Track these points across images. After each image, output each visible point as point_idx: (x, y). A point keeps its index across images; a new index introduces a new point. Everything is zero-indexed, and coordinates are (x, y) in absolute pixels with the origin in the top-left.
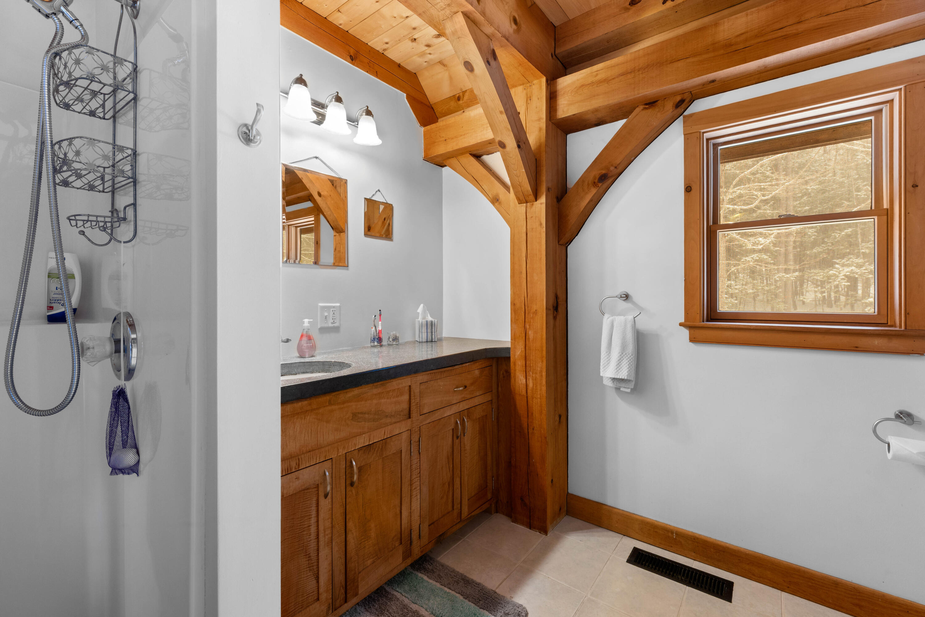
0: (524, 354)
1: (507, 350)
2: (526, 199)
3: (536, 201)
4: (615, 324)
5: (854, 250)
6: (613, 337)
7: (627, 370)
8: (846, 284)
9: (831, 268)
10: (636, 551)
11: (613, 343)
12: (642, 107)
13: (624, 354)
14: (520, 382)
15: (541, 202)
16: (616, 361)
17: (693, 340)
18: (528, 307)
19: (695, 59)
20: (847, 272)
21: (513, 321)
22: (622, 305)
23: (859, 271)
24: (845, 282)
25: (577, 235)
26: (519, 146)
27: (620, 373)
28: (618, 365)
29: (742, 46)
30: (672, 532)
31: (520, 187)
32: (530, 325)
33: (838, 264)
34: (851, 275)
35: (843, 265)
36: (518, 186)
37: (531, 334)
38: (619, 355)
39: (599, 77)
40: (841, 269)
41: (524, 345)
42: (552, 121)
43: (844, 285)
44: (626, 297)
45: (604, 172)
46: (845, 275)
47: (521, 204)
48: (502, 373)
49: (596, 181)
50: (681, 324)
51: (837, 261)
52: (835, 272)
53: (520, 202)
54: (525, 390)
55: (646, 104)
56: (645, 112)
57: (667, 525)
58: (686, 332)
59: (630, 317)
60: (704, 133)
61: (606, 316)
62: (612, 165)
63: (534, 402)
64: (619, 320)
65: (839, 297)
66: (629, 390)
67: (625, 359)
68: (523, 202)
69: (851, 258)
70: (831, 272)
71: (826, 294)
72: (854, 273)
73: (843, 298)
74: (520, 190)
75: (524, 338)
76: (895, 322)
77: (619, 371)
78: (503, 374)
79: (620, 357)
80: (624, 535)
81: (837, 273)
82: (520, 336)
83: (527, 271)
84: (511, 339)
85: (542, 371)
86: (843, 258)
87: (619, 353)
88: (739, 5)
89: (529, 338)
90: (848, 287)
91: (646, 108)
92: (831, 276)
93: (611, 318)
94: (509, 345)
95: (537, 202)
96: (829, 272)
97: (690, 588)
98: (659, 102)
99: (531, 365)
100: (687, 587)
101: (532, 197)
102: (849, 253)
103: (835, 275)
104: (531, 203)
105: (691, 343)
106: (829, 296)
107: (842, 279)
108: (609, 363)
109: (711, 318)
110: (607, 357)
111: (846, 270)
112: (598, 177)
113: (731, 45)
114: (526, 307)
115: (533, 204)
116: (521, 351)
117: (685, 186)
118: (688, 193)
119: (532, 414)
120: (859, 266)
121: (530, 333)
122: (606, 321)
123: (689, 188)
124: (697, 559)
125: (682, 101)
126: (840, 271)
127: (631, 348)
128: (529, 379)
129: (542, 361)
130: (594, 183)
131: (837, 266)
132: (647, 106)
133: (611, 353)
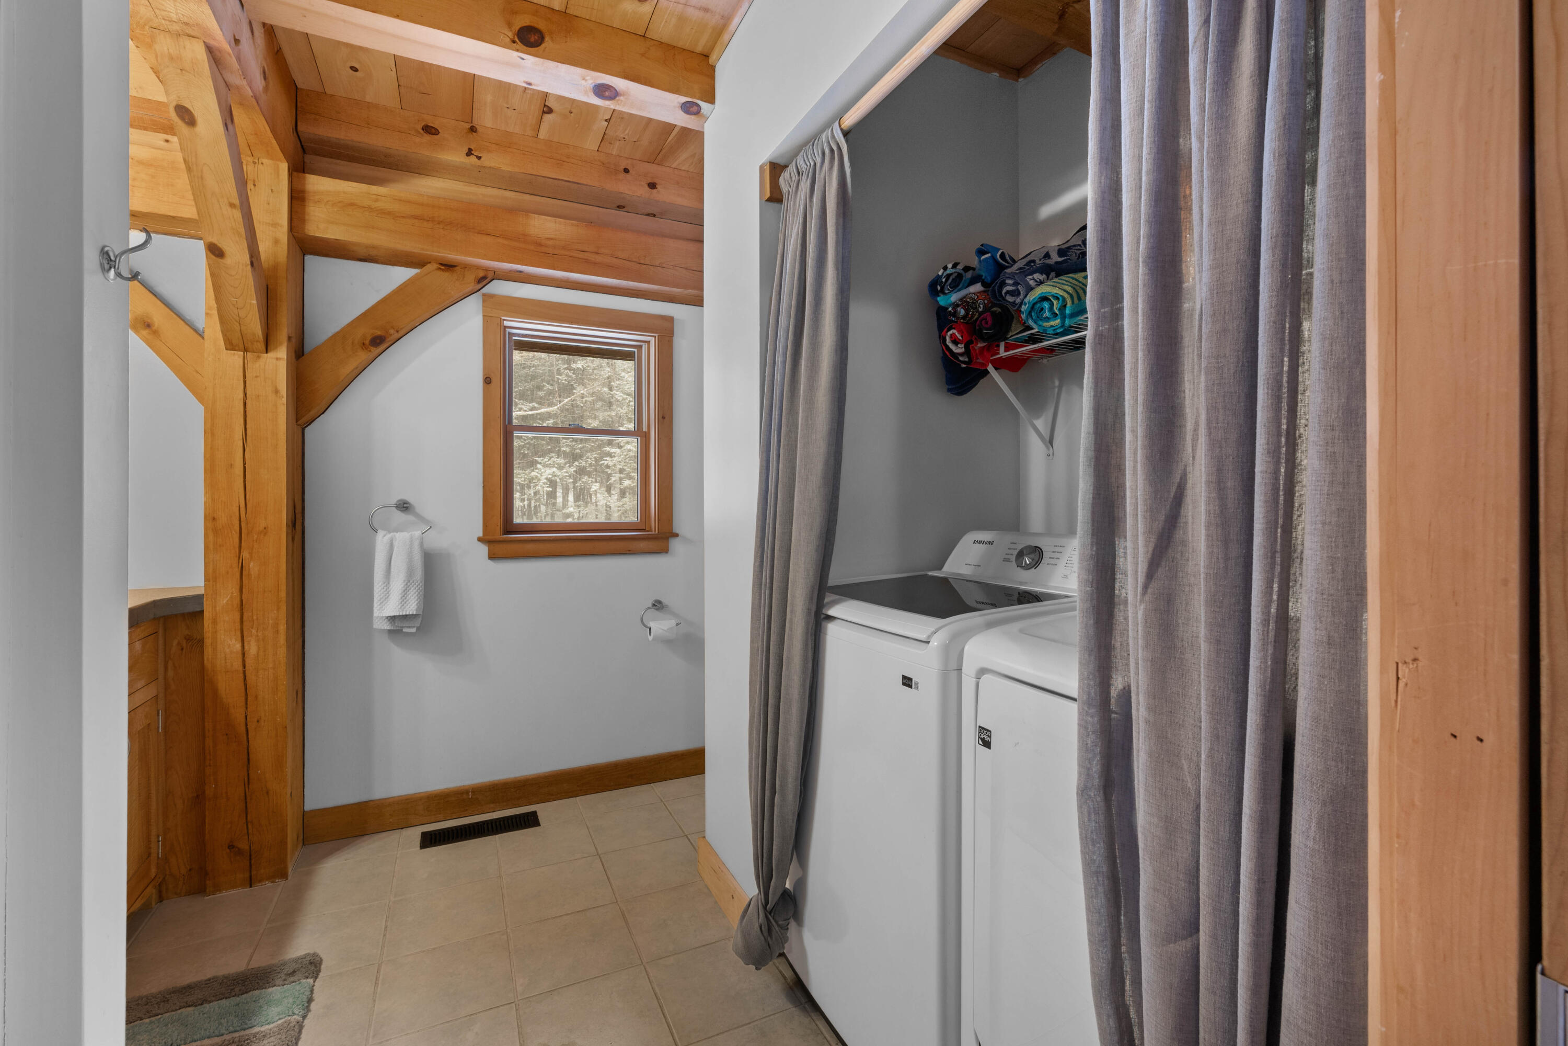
0: (237, 601)
1: (198, 599)
2: (246, 345)
3: (267, 353)
4: (396, 544)
5: (555, 448)
6: (392, 562)
7: (416, 602)
8: (548, 489)
9: (532, 468)
10: (425, 835)
11: (392, 570)
12: (435, 266)
13: (411, 581)
14: (227, 650)
15: (278, 357)
16: (400, 592)
17: (492, 557)
18: (247, 523)
19: (505, 242)
20: (549, 474)
21: (211, 546)
22: (400, 517)
23: (559, 473)
24: (547, 487)
25: (323, 413)
26: (252, 264)
27: (407, 607)
28: (403, 598)
29: (550, 251)
30: (467, 792)
31: (238, 324)
32: (251, 554)
33: (540, 463)
34: (553, 478)
35: (545, 466)
36: (235, 322)
37: (253, 567)
38: (404, 584)
39: (380, 205)
40: (542, 471)
41: (238, 587)
42: (295, 234)
43: (547, 490)
44: (404, 506)
45: (379, 333)
46: (547, 479)
47: (232, 352)
48: (175, 643)
49: (367, 342)
50: (480, 539)
51: (539, 460)
52: (537, 474)
53: (230, 346)
54: (241, 660)
55: (442, 264)
56: (439, 273)
57: (460, 787)
58: (484, 549)
59: (417, 533)
60: (504, 320)
61: (381, 533)
62: (393, 328)
63: (261, 676)
64: (401, 538)
65: (539, 505)
66: (414, 630)
67: (412, 588)
68: (237, 348)
69: (552, 457)
70: (533, 474)
71: (526, 503)
72: (555, 476)
73: (543, 508)
74: (238, 328)
75: (238, 575)
76: (651, 527)
77: (405, 605)
78: (179, 644)
79: (406, 587)
80: (402, 829)
81: (539, 475)
82: (228, 573)
83: (244, 464)
84: (206, 580)
85: (278, 624)
86: (543, 456)
87: (404, 581)
88: (540, 198)
89: (249, 575)
90: (548, 493)
91: (441, 269)
92: (533, 479)
93: (389, 536)
94: (202, 592)
95: (269, 354)
96: (530, 473)
97: (500, 835)
98: (457, 268)
99: (255, 618)
100: (497, 836)
101: (261, 346)
102: (550, 451)
103: (537, 477)
104: (256, 354)
105: (489, 561)
106: (529, 505)
107: (544, 483)
108: (388, 597)
109: (507, 532)
110: (385, 589)
111: (548, 472)
112: (369, 338)
113: (541, 245)
114: (243, 525)
115: (259, 357)
116: (231, 597)
117: (484, 376)
118: (488, 386)
119: (256, 697)
120: (560, 468)
121: (252, 564)
122: (381, 540)
123: (488, 379)
124: (496, 809)
125: (484, 278)
126: (542, 473)
127: (419, 574)
128: (249, 642)
129: (278, 609)
130: (364, 344)
131: (539, 466)
132: (443, 268)
133: (391, 583)
